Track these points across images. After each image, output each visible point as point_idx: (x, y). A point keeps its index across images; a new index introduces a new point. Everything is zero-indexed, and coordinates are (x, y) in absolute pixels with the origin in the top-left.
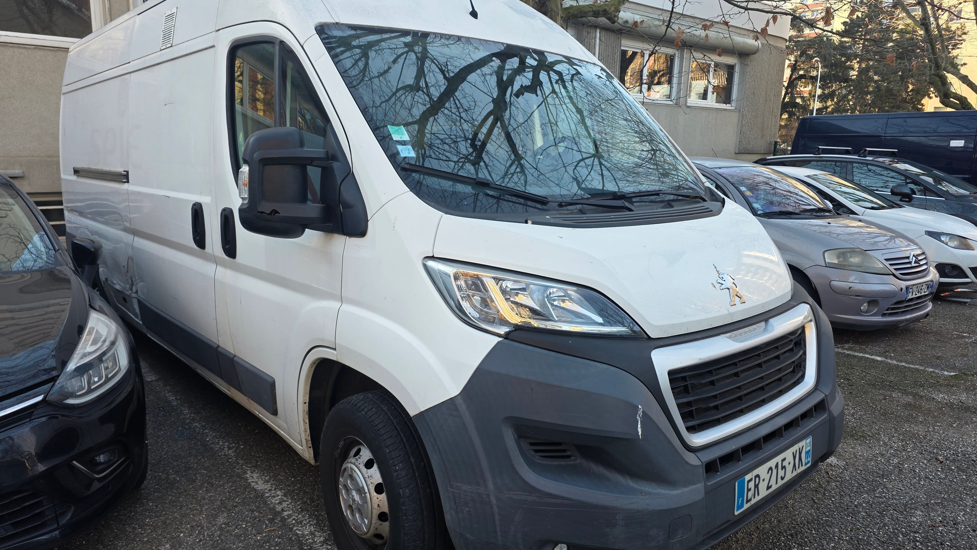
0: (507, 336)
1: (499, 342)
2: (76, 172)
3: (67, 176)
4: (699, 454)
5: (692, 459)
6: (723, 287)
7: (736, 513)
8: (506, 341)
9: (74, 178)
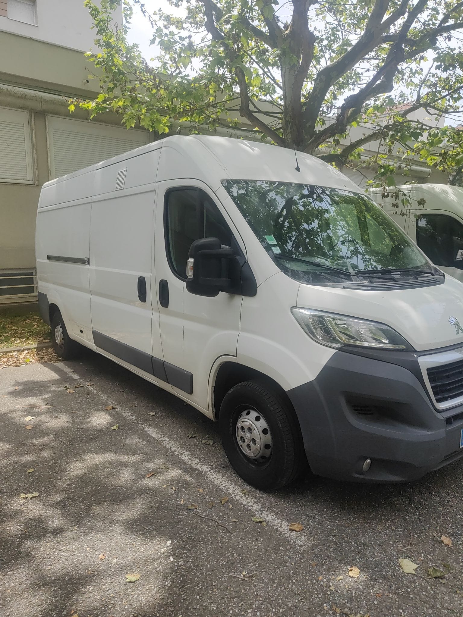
0: (340, 349)
1: (336, 352)
2: (49, 258)
3: (41, 260)
4: (442, 414)
5: (439, 416)
6: (452, 324)
7: (461, 447)
8: (340, 352)
9: (47, 261)
